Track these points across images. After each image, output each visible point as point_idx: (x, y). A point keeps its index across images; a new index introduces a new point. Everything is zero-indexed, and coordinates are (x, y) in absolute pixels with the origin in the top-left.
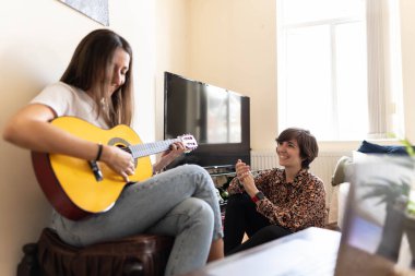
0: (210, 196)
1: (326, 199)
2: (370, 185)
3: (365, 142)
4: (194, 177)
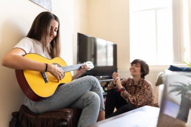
0: (98, 91)
1: (153, 92)
2: (173, 86)
3: (171, 66)
4: (91, 81)
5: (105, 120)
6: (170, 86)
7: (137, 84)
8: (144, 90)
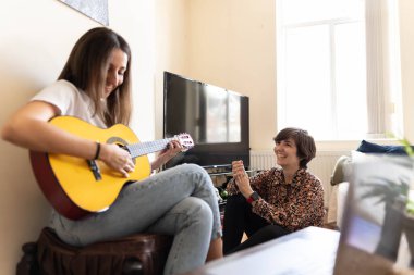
0: (209, 196)
1: (325, 198)
2: (369, 185)
3: (364, 142)
4: (192, 176)
5: (223, 259)
6: (362, 184)
7: (290, 182)
8: (306, 193)
